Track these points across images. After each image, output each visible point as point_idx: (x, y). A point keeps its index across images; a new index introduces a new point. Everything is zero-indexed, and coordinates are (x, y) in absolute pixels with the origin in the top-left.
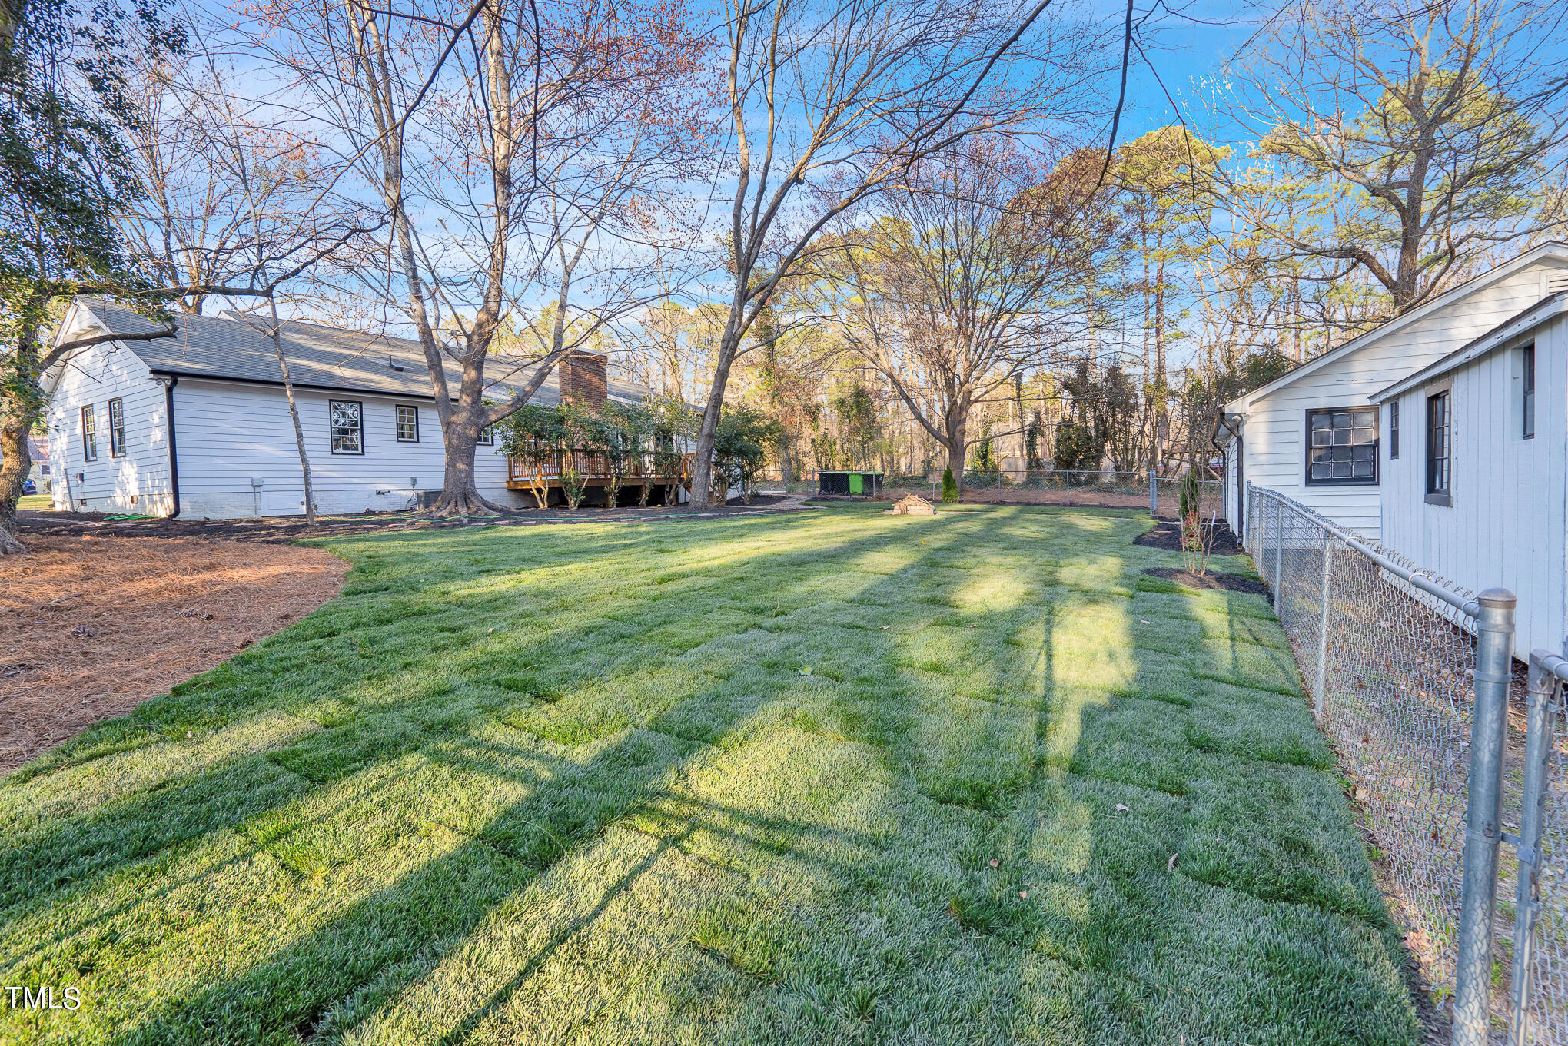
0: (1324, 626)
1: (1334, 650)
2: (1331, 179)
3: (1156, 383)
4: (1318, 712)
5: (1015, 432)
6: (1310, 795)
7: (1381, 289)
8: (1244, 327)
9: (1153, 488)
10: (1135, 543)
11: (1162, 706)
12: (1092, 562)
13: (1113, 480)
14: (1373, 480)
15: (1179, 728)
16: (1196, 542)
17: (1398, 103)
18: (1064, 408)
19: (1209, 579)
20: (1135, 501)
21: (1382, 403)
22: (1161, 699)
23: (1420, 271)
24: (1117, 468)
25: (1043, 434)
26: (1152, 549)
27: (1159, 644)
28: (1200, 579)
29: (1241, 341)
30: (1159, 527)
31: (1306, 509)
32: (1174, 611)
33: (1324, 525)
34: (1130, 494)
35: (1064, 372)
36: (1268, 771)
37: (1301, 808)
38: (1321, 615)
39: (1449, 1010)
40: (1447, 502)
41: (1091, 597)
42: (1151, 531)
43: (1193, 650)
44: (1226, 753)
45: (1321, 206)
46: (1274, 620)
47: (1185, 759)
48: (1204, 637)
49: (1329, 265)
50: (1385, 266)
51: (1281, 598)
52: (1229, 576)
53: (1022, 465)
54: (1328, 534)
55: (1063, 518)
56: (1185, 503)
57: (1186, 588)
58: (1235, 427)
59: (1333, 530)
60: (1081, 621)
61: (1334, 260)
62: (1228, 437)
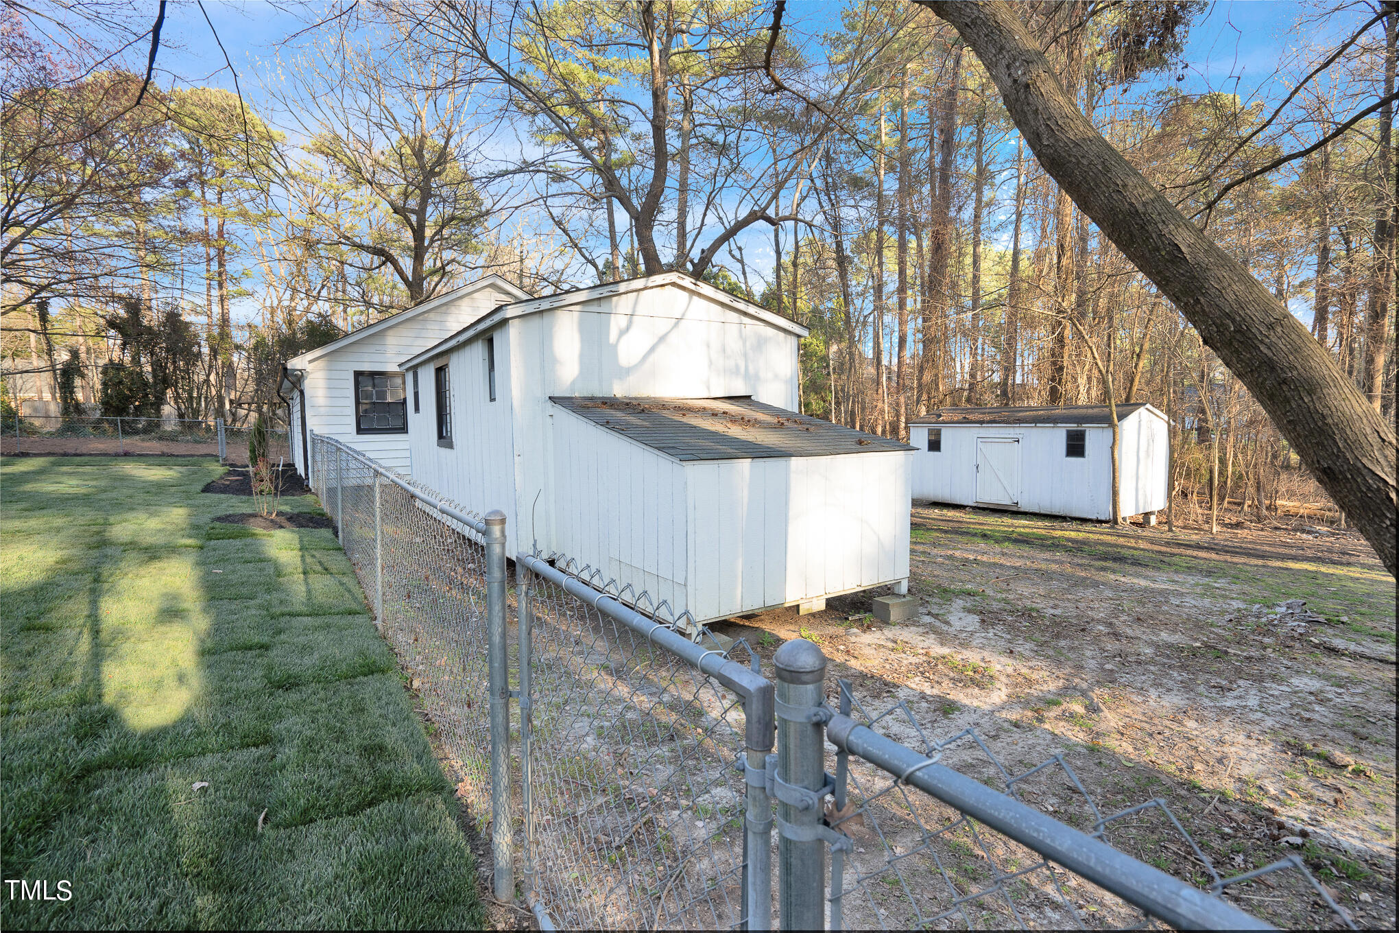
0: (379, 551)
1: (388, 568)
2: (365, 190)
3: (220, 334)
4: (379, 623)
5: (39, 371)
6: (379, 699)
7: (402, 286)
8: (303, 296)
9: (221, 436)
10: (203, 491)
11: (239, 656)
12: (152, 515)
13: (178, 428)
14: (403, 429)
15: (259, 673)
16: (266, 486)
17: (409, 151)
18: (112, 348)
19: (282, 520)
20: (202, 449)
21: (407, 370)
22: (238, 648)
23: (425, 278)
24: (181, 416)
25: (83, 376)
26: (222, 496)
27: (233, 591)
28: (272, 521)
29: (300, 308)
30: (229, 473)
31: (358, 453)
32: (248, 556)
33: (373, 466)
34: (196, 442)
35: (110, 309)
36: (345, 690)
37: (374, 711)
38: (375, 540)
39: (490, 835)
40: (450, 446)
41: (152, 553)
42: (221, 478)
43: (268, 591)
44: (305, 684)
45: (360, 209)
46: (340, 549)
47: (267, 703)
48: (279, 576)
49: (367, 258)
50: (404, 269)
51: (343, 530)
52: (299, 515)
53: (54, 409)
54: (377, 473)
55: (117, 468)
56: (253, 451)
57: (259, 531)
58: (297, 380)
59: (381, 470)
60: (138, 582)
61: (370, 256)
62: (292, 390)
